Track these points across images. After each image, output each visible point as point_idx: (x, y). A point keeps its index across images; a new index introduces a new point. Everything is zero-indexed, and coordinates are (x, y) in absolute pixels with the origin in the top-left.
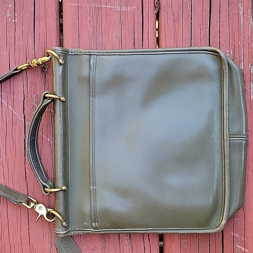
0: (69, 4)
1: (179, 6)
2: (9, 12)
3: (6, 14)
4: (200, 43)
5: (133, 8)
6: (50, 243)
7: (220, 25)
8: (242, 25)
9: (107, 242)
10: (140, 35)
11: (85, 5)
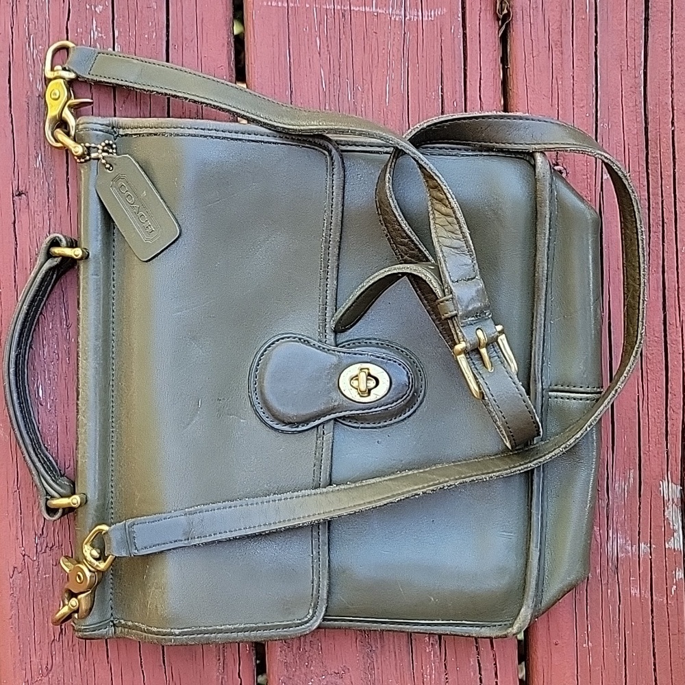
2: (96, 27)
3: (88, 31)
4: (619, 109)
5: (439, 13)
6: (222, 659)
7: (674, 57)
9: (378, 652)
10: (457, 86)
11: (308, 6)
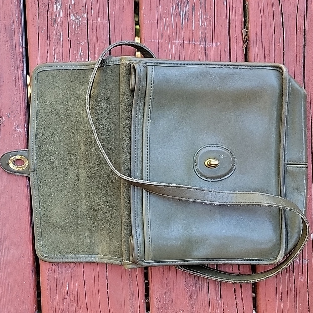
0: (148, 40)
1: (270, 41)
2: (81, 51)
3: (78, 52)
5: (220, 44)
6: (132, 306)
9: (196, 303)
11: (166, 41)
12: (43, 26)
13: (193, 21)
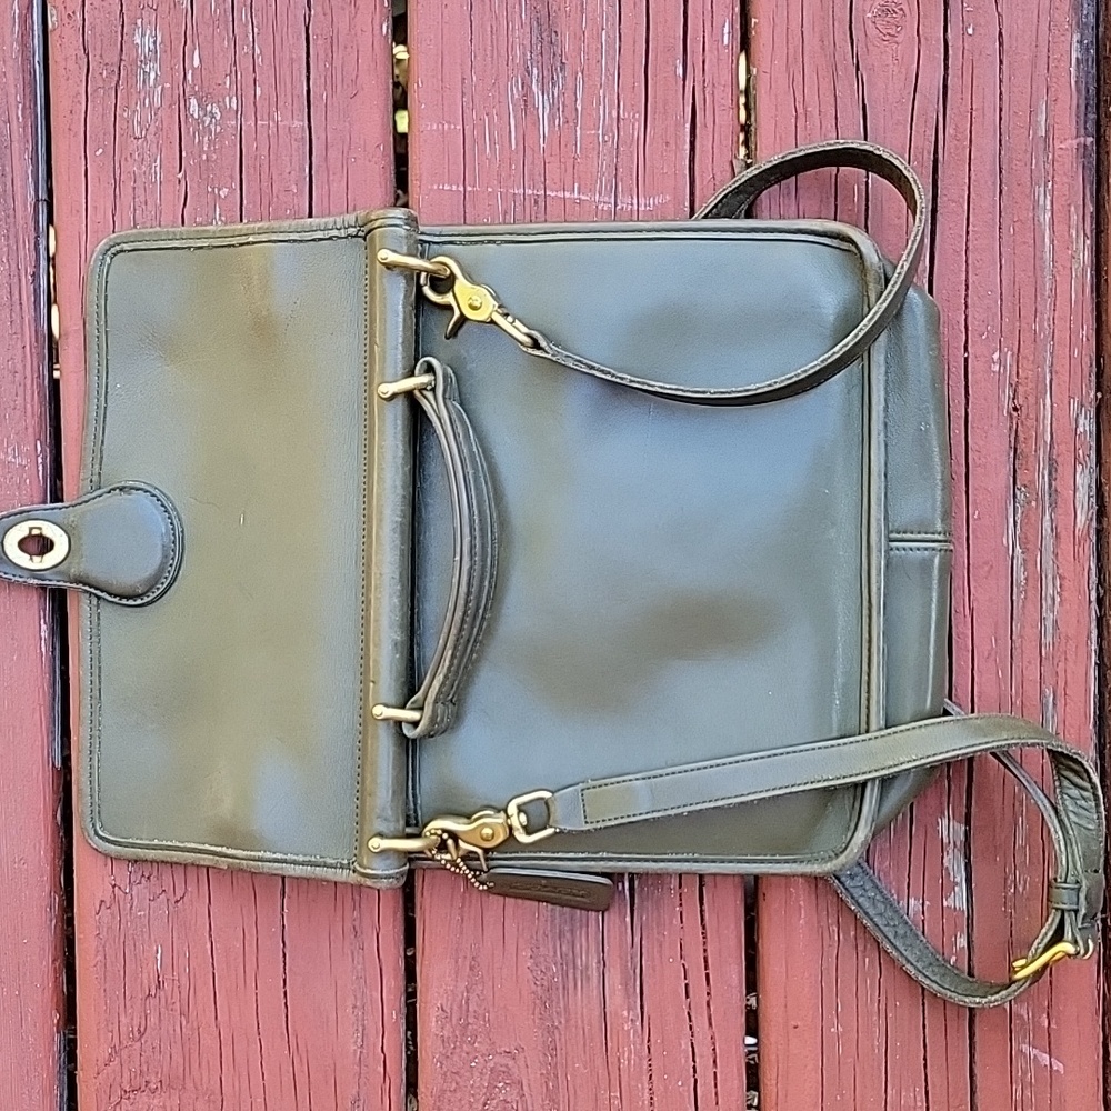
0: (432, 185)
1: (824, 195)
2: (220, 215)
3: (210, 220)
5: (660, 202)
6: (360, 1029)
7: (970, 262)
8: (1048, 264)
11: (490, 190)
12: (101, 135)
13: (576, 124)
